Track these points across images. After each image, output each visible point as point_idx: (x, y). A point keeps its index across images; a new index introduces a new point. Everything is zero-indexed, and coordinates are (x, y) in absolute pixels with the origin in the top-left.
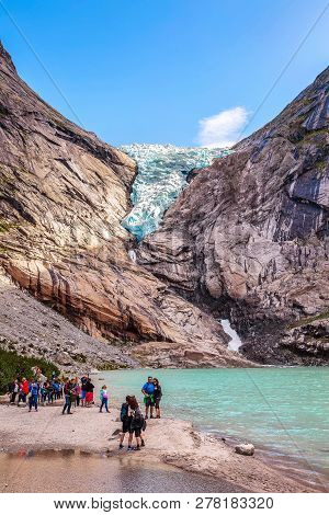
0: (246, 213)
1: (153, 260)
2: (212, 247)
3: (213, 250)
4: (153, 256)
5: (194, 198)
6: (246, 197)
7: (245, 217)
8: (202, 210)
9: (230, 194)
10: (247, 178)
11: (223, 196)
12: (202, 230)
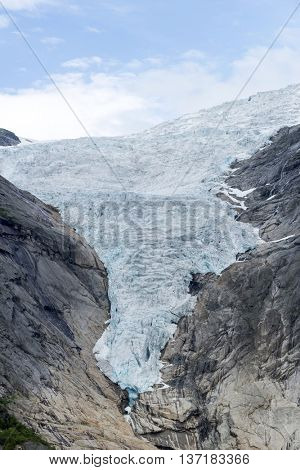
0: (268, 364)
1: (157, 429)
2: (226, 410)
3: (228, 415)
4: (156, 423)
5: (201, 337)
6: (269, 341)
7: (267, 370)
8: (212, 357)
9: (248, 336)
10: (270, 315)
11: (239, 338)
12: (213, 386)
